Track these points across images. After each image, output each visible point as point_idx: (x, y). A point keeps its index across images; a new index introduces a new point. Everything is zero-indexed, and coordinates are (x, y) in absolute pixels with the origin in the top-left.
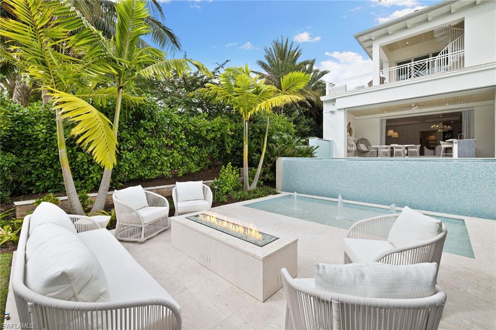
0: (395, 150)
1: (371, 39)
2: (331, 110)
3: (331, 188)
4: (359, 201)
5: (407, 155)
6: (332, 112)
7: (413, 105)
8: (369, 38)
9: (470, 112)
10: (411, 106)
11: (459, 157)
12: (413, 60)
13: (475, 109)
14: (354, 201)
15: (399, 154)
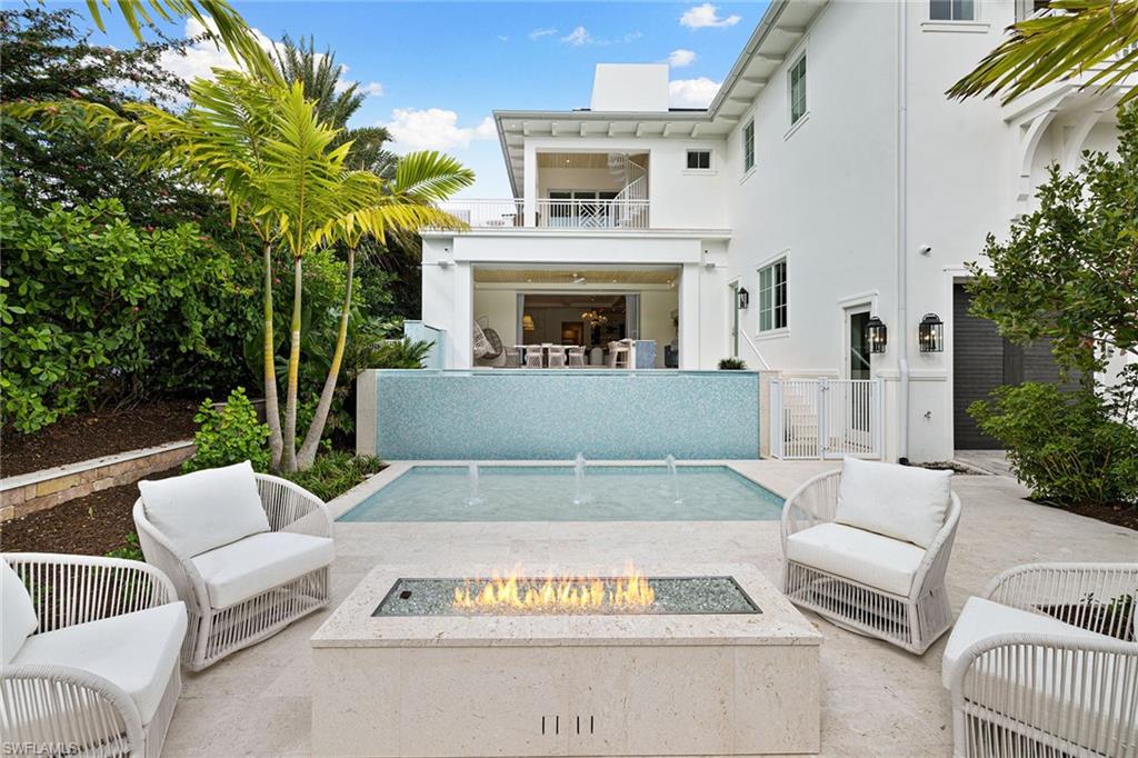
0: (551, 354)
1: (522, 132)
2: (442, 260)
3: (507, 438)
4: (563, 459)
5: (567, 363)
6: (444, 266)
7: (575, 275)
8: (519, 128)
9: (637, 297)
10: (571, 276)
11: (637, 367)
12: (573, 195)
13: (643, 295)
14: (554, 459)
15: (556, 362)
